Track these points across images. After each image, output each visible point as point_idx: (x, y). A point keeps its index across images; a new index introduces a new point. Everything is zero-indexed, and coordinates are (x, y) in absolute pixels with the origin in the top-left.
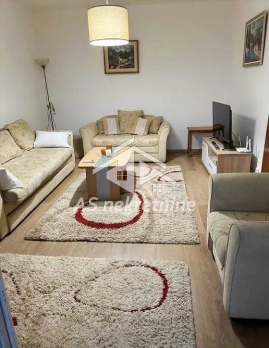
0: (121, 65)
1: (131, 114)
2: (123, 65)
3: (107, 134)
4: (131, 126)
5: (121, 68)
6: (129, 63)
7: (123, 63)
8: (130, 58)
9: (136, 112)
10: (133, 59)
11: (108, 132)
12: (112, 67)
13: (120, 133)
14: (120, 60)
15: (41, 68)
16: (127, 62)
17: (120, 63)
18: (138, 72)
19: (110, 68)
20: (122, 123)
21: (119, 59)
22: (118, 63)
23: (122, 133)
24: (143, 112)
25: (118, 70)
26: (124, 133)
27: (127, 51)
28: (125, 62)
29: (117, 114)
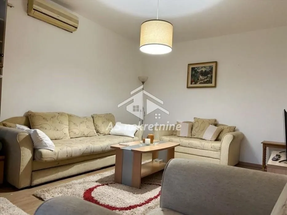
0: (201, 82)
1: (203, 121)
2: (202, 81)
3: (178, 135)
4: (201, 131)
5: (200, 83)
6: (208, 79)
7: (203, 80)
8: (209, 75)
9: (209, 120)
10: (212, 76)
11: (179, 134)
12: (193, 83)
13: (191, 137)
14: (201, 77)
15: (142, 83)
16: (206, 78)
17: (200, 80)
18: (215, 86)
19: (191, 84)
20: (194, 128)
21: (199, 77)
22: (198, 80)
23: (193, 136)
24: (216, 121)
25: (198, 85)
26: (194, 137)
27: (207, 70)
28: (205, 79)
29: (193, 121)
